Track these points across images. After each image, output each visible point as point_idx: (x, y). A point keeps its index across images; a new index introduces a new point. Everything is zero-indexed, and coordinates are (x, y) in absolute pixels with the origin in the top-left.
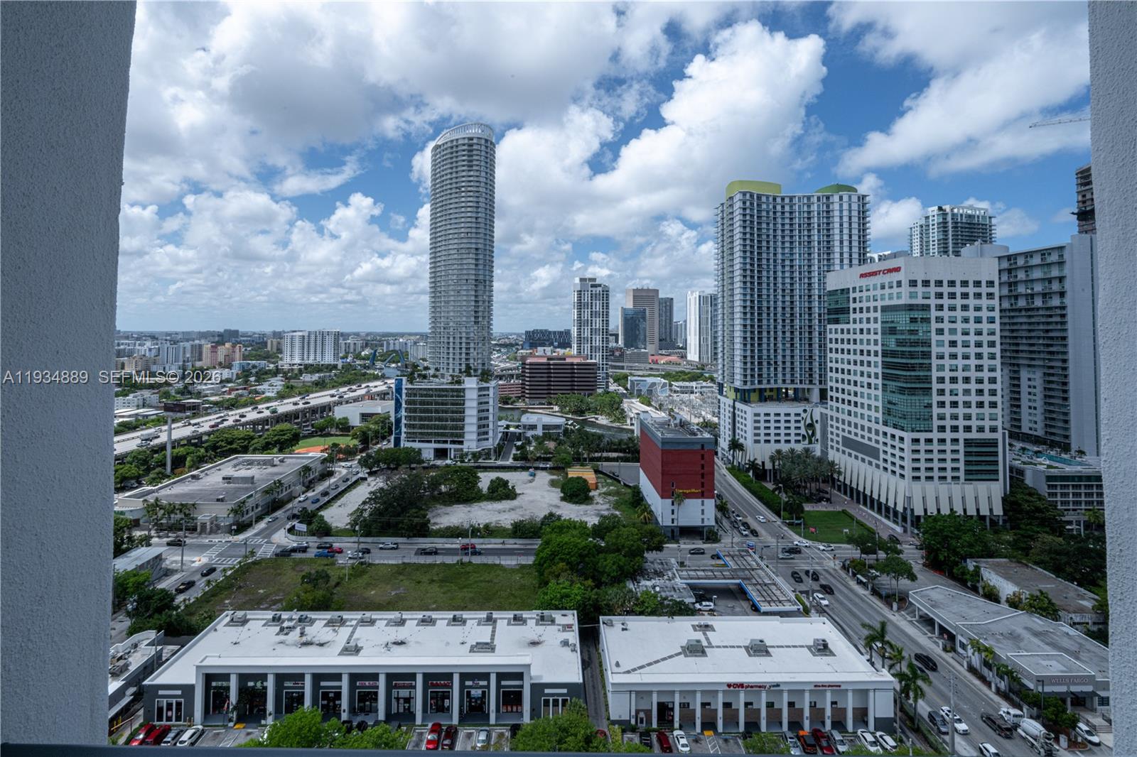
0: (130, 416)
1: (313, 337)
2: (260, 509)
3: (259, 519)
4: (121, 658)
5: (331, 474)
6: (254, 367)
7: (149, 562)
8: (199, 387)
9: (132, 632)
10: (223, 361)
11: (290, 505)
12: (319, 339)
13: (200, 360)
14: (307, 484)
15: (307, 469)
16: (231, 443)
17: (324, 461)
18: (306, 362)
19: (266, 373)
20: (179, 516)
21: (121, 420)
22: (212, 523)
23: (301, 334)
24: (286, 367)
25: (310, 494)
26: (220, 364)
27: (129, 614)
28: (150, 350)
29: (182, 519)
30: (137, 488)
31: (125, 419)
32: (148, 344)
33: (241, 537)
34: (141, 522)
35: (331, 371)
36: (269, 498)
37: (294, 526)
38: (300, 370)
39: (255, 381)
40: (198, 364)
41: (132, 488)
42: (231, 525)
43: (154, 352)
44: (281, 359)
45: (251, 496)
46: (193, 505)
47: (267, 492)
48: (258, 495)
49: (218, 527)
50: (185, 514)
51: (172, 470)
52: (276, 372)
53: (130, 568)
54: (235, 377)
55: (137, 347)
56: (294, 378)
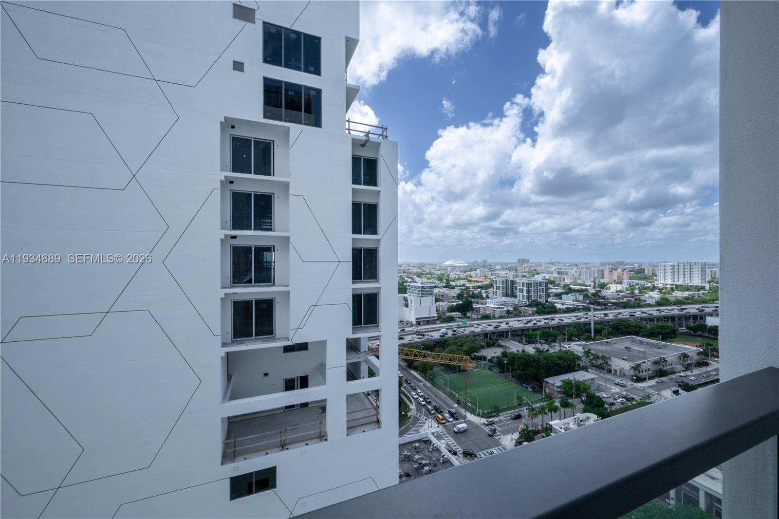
0: (570, 305)
1: (682, 267)
2: (650, 372)
3: (651, 378)
4: (581, 421)
5: (707, 364)
6: (637, 284)
7: (588, 380)
8: (604, 294)
9: (585, 411)
10: (616, 280)
11: (673, 376)
12: (688, 267)
13: (603, 278)
14: (686, 366)
15: (685, 356)
16: (627, 328)
17: (699, 354)
18: (677, 283)
19: (646, 288)
20: (601, 362)
21: (567, 306)
22: (620, 371)
23: (671, 264)
24: (661, 286)
25: (688, 373)
26: (615, 281)
27: (582, 401)
28: (576, 272)
29: (603, 364)
30: (578, 341)
31: (568, 306)
32: (575, 269)
33: (640, 385)
34: (582, 359)
35: (699, 290)
36: (657, 367)
37: (678, 391)
38: (672, 289)
39: (639, 293)
40: (602, 281)
41: (575, 341)
42: (632, 376)
43: (578, 273)
44: (656, 280)
45: (645, 362)
46: (609, 358)
47: (656, 363)
48: (650, 363)
49: (624, 375)
50: (605, 361)
51: (595, 336)
52: (654, 288)
53: (581, 380)
54: (624, 290)
55: (570, 270)
56: (668, 293)
